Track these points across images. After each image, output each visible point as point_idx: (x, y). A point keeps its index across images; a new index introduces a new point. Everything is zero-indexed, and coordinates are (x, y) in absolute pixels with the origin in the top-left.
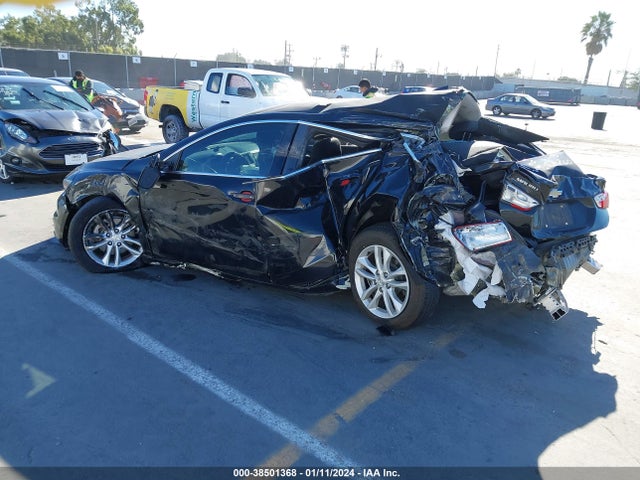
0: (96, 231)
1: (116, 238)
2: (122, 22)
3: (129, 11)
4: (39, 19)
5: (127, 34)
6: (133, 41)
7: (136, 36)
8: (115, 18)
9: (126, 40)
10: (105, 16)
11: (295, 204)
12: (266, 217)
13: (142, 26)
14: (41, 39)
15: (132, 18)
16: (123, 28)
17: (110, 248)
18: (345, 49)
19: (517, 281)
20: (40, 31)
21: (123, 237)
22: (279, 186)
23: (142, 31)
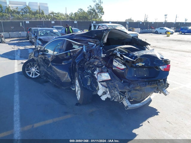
0: (29, 68)
1: (33, 70)
2: (98, 12)
3: (101, 9)
4: (79, 13)
5: (100, 15)
6: (101, 17)
7: (102, 16)
8: (97, 11)
9: (99, 17)
10: (94, 11)
11: (62, 63)
12: (53, 66)
13: (104, 13)
14: (78, 18)
15: (101, 10)
16: (99, 13)
17: (32, 72)
18: (166, 15)
19: (114, 93)
20: (78, 16)
21: (35, 70)
22: (55, 57)
23: (104, 14)
